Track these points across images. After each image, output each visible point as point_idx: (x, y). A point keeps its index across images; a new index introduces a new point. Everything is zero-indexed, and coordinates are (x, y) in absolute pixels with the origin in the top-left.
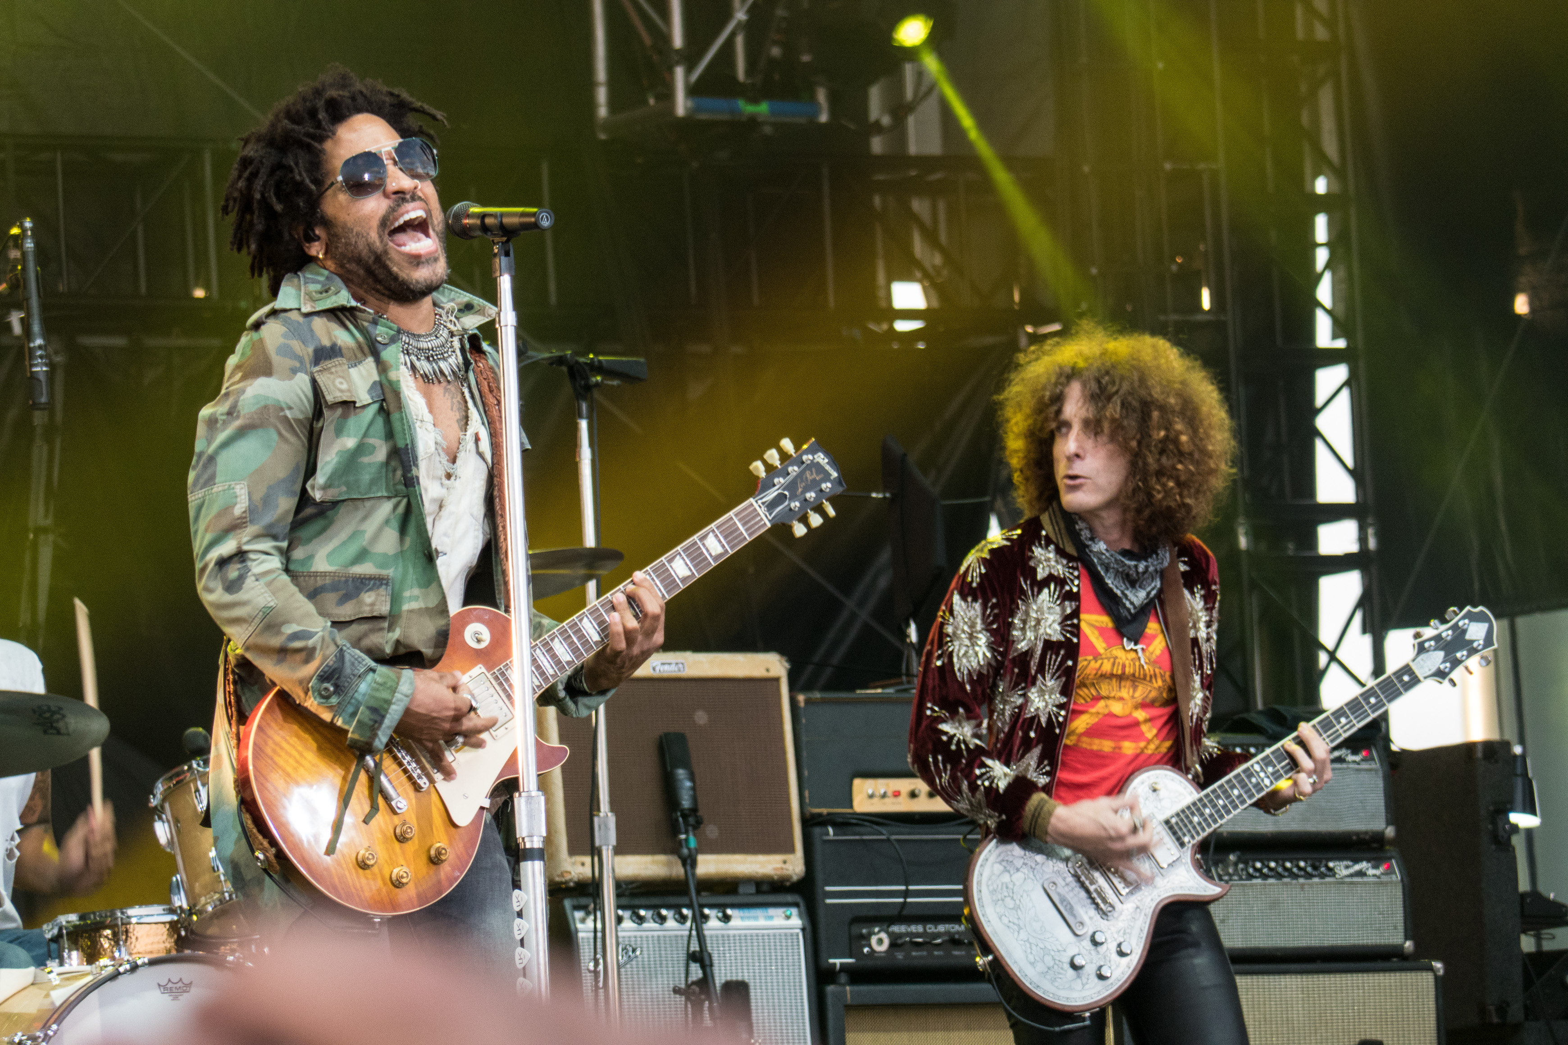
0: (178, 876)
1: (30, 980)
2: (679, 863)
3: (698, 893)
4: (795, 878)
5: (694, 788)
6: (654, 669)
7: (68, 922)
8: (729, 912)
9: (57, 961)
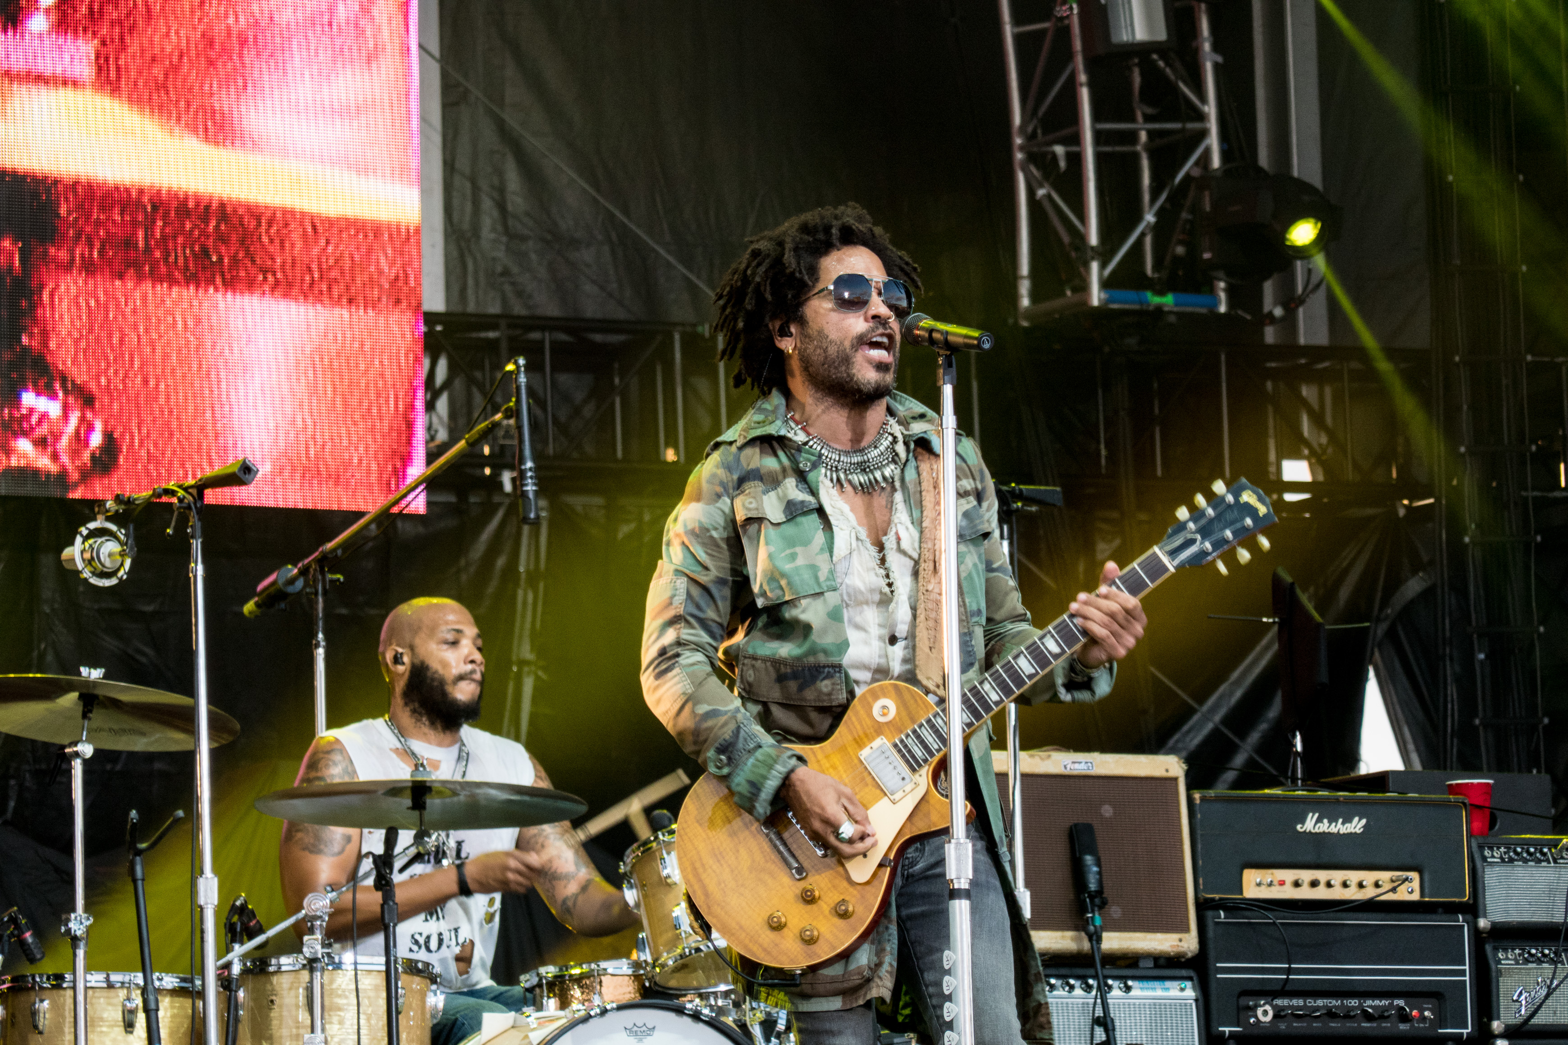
0: (644, 934)
1: (511, 1023)
2: (1086, 938)
3: (1103, 966)
4: (1190, 955)
5: (1100, 873)
6: (1065, 767)
7: (547, 973)
8: (1130, 983)
9: (536, 1007)
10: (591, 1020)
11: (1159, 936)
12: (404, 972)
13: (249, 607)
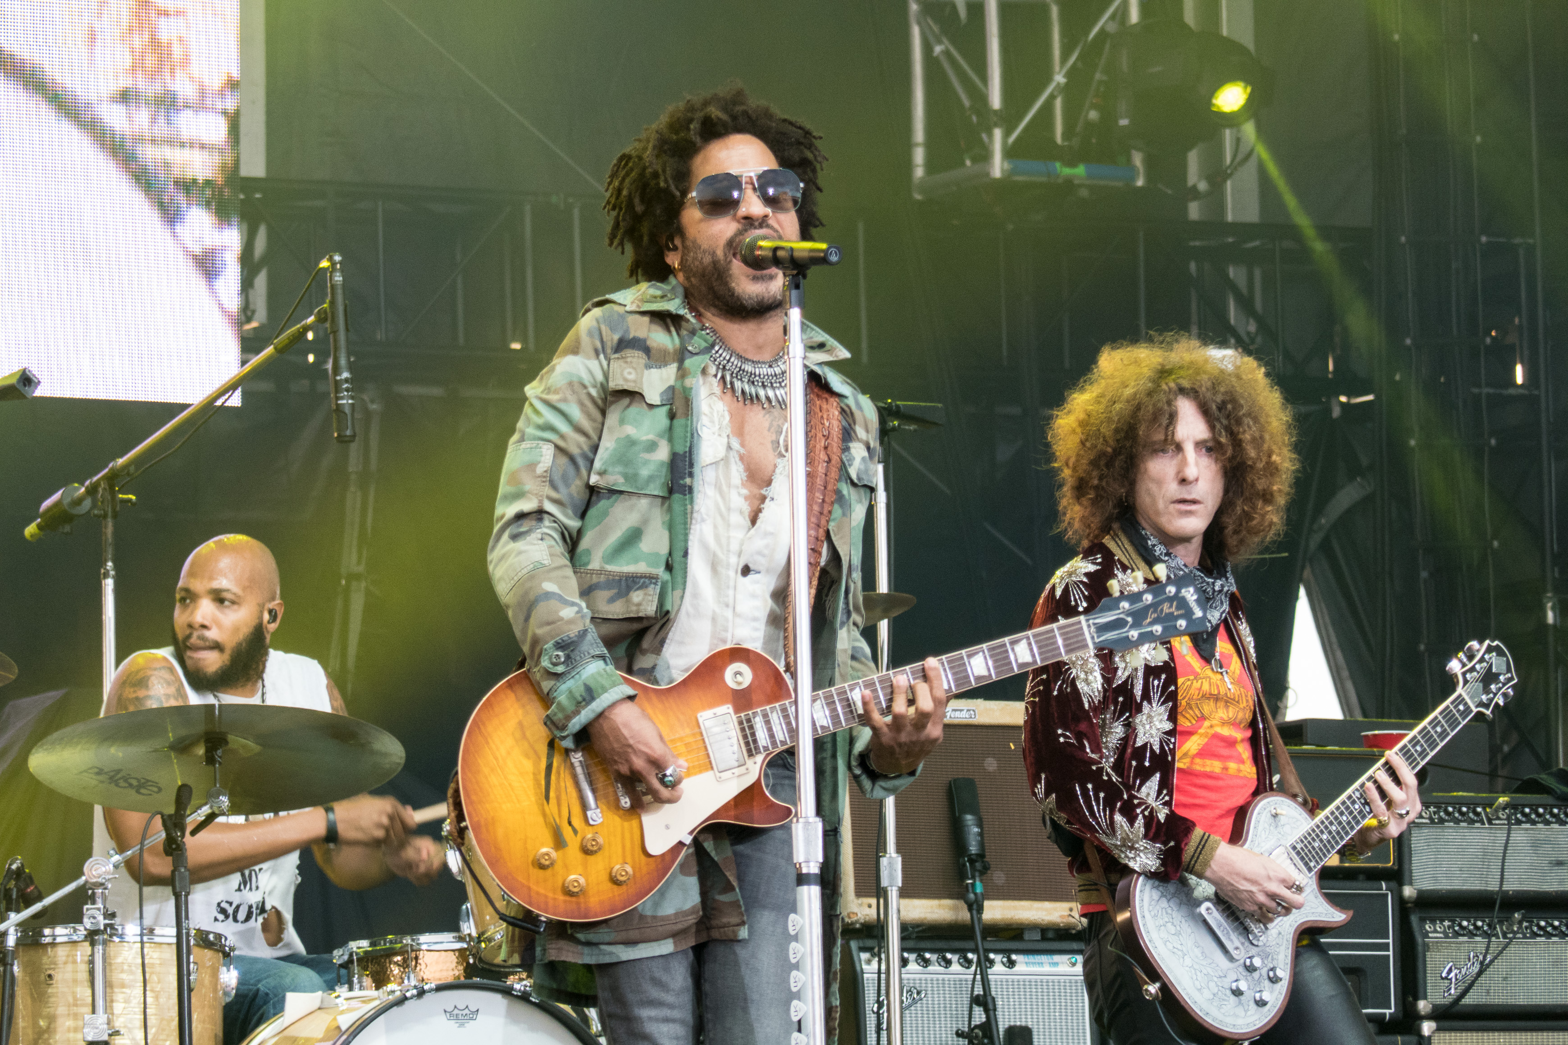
0: (469, 905)
1: (317, 1004)
2: (965, 906)
3: (984, 938)
5: (981, 834)
7: (359, 948)
8: (1014, 957)
9: (346, 986)
10: (406, 1002)
11: (1047, 905)
12: (197, 945)
13: (31, 530)
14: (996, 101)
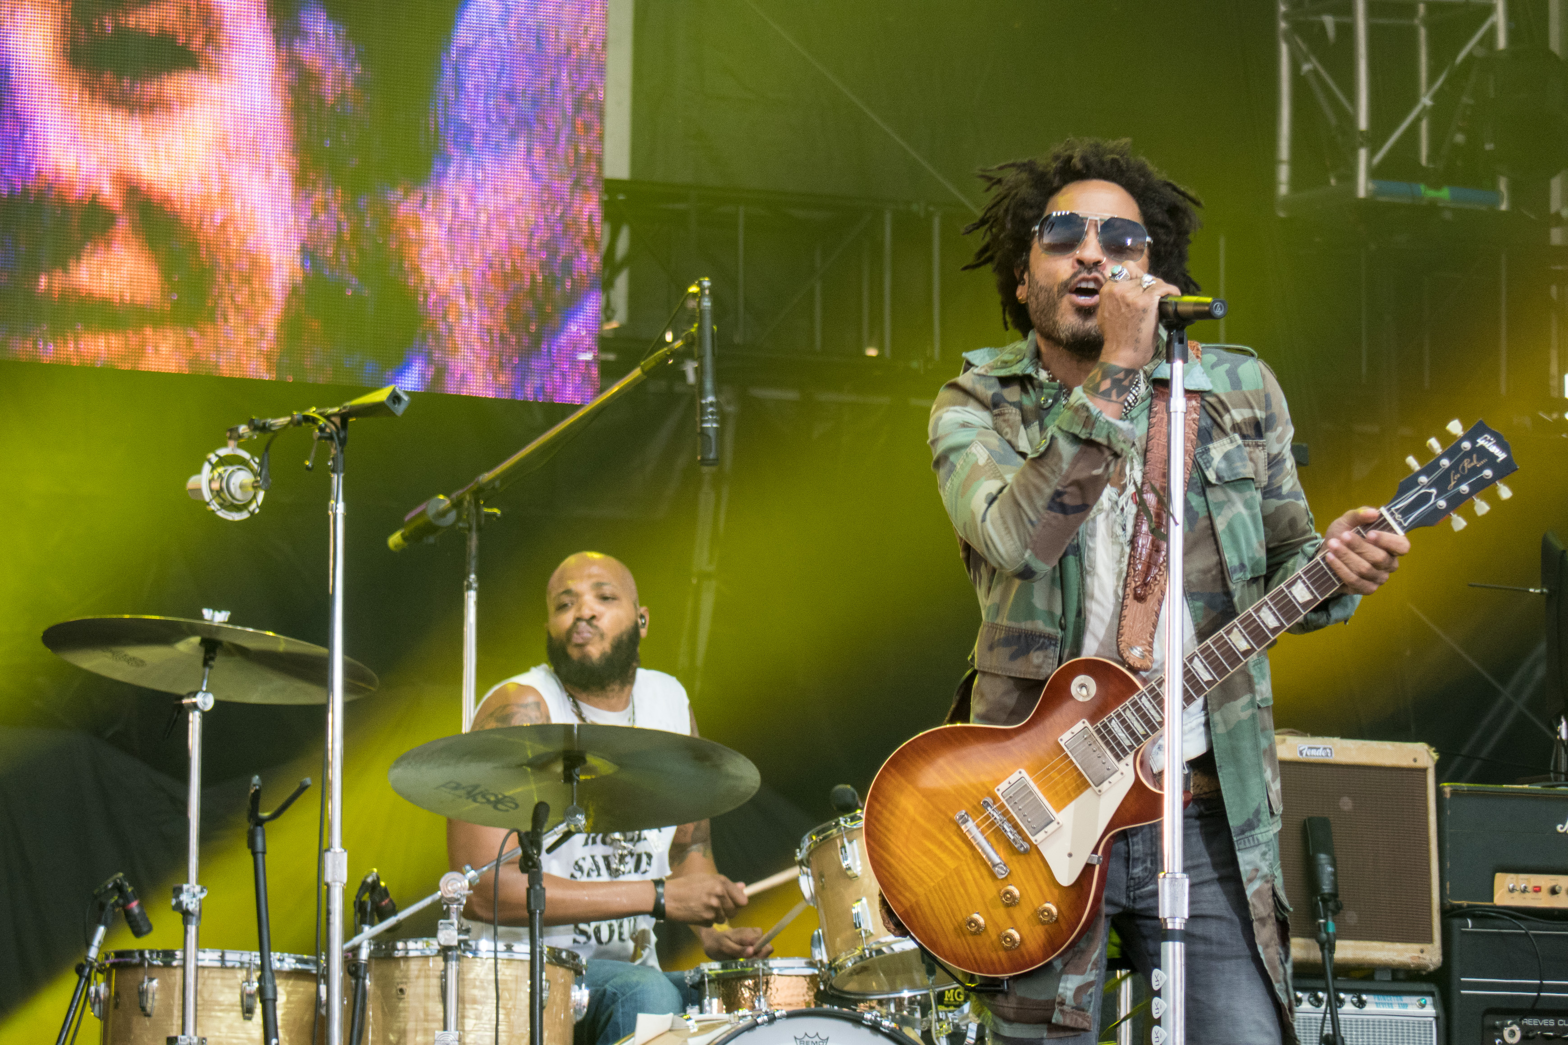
0: (820, 931)
1: (668, 1026)
2: (1317, 946)
3: (1335, 977)
4: (1432, 968)
5: (1335, 874)
6: (1301, 753)
7: (710, 970)
8: (1364, 997)
10: (757, 1028)
11: (1399, 946)
12: (550, 963)
13: (395, 539)
14: (1363, 123)
